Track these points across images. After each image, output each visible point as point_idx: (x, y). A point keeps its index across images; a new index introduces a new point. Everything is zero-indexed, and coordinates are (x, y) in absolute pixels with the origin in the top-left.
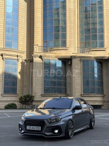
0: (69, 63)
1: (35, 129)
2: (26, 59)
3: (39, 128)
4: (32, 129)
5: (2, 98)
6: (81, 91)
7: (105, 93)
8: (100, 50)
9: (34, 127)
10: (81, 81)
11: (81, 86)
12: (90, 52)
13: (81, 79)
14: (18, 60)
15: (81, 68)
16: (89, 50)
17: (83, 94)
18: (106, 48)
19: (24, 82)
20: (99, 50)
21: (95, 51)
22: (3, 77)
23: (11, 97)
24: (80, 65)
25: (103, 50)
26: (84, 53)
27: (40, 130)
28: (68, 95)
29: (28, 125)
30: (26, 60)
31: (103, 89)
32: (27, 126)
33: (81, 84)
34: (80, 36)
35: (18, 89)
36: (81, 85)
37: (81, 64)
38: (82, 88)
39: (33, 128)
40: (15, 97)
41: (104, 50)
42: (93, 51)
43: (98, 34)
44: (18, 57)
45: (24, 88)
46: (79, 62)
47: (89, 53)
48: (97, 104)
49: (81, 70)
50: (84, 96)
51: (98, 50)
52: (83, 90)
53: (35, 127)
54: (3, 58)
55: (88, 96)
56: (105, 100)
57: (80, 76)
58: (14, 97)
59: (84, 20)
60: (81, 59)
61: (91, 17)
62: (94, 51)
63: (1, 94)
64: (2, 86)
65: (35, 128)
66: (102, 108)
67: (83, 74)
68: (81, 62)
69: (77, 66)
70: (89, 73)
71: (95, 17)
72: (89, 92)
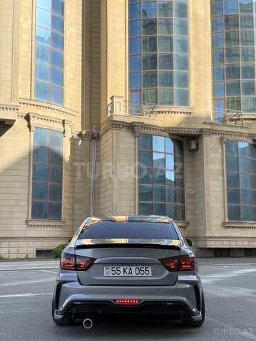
0: (193, 146)
2: (80, 130)
5: (27, 229)
6: (222, 215)
10: (222, 190)
11: (222, 201)
13: (224, 186)
14: (64, 133)
17: (227, 220)
19: (76, 190)
21: (251, 119)
22: (29, 176)
23: (49, 229)
24: (220, 151)
28: (189, 223)
30: (80, 135)
33: (222, 198)
35: (65, 208)
36: (224, 200)
37: (222, 148)
38: (224, 208)
40: (57, 229)
42: (245, 119)
44: (64, 125)
45: (77, 206)
46: (218, 146)
49: (222, 164)
50: (230, 227)
52: (228, 212)
54: (29, 126)
55: (237, 227)
57: (221, 178)
58: (55, 229)
60: (221, 139)
62: (248, 119)
63: (25, 220)
64: (28, 198)
67: (227, 173)
68: (222, 144)
69: (212, 155)
70: (240, 172)
71: (247, 41)
72: (242, 216)
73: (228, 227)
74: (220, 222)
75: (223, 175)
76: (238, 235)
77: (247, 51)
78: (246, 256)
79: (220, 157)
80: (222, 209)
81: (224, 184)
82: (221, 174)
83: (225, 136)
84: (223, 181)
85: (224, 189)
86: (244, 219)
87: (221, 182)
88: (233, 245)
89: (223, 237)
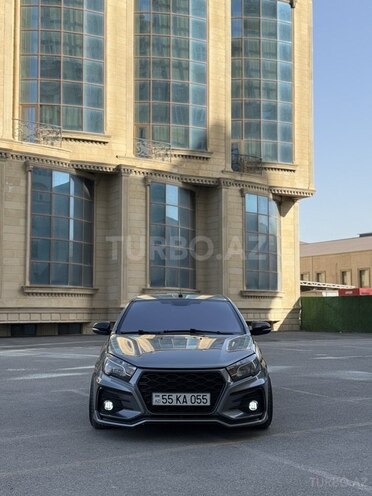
1: (189, 404)
3: (205, 399)
4: (174, 404)
6: (21, 277)
7: (97, 283)
8: (92, 141)
9: (183, 395)
10: (23, 240)
12: (56, 142)
13: (26, 234)
15: (26, 195)
16: (54, 135)
17: (28, 284)
18: (109, 137)
20: (88, 141)
21: (75, 140)
24: (23, 183)
25: (100, 142)
26: (37, 142)
27: (208, 404)
29: (156, 391)
31: (91, 270)
32: (154, 395)
33: (23, 253)
34: (21, 80)
36: (25, 255)
37: (27, 179)
38: (25, 266)
39: (181, 399)
41: (104, 143)
42: (66, 139)
43: (85, 83)
46: (20, 175)
47: (52, 144)
48: (72, 318)
49: (26, 202)
50: (33, 294)
51: (84, 140)
52: (30, 272)
53: (188, 396)
55: (44, 294)
56: (96, 305)
57: (22, 221)
59: (38, 26)
60: (26, 165)
61: (65, 23)
62: (71, 139)
65: (188, 399)
66: (86, 331)
67: (32, 215)
68: (26, 173)
69: (10, 188)
70: (53, 215)
71: (75, 23)
72: (52, 278)
73: (28, 294)
74: (16, 286)
75: (26, 218)
76: (45, 305)
77: (75, 40)
78: (60, 334)
79: (22, 191)
80: (22, 268)
81: (26, 230)
82: (23, 215)
83: (32, 161)
84: (26, 226)
85: (26, 238)
86: (55, 282)
87: (23, 228)
88: (36, 319)
89: (19, 308)
